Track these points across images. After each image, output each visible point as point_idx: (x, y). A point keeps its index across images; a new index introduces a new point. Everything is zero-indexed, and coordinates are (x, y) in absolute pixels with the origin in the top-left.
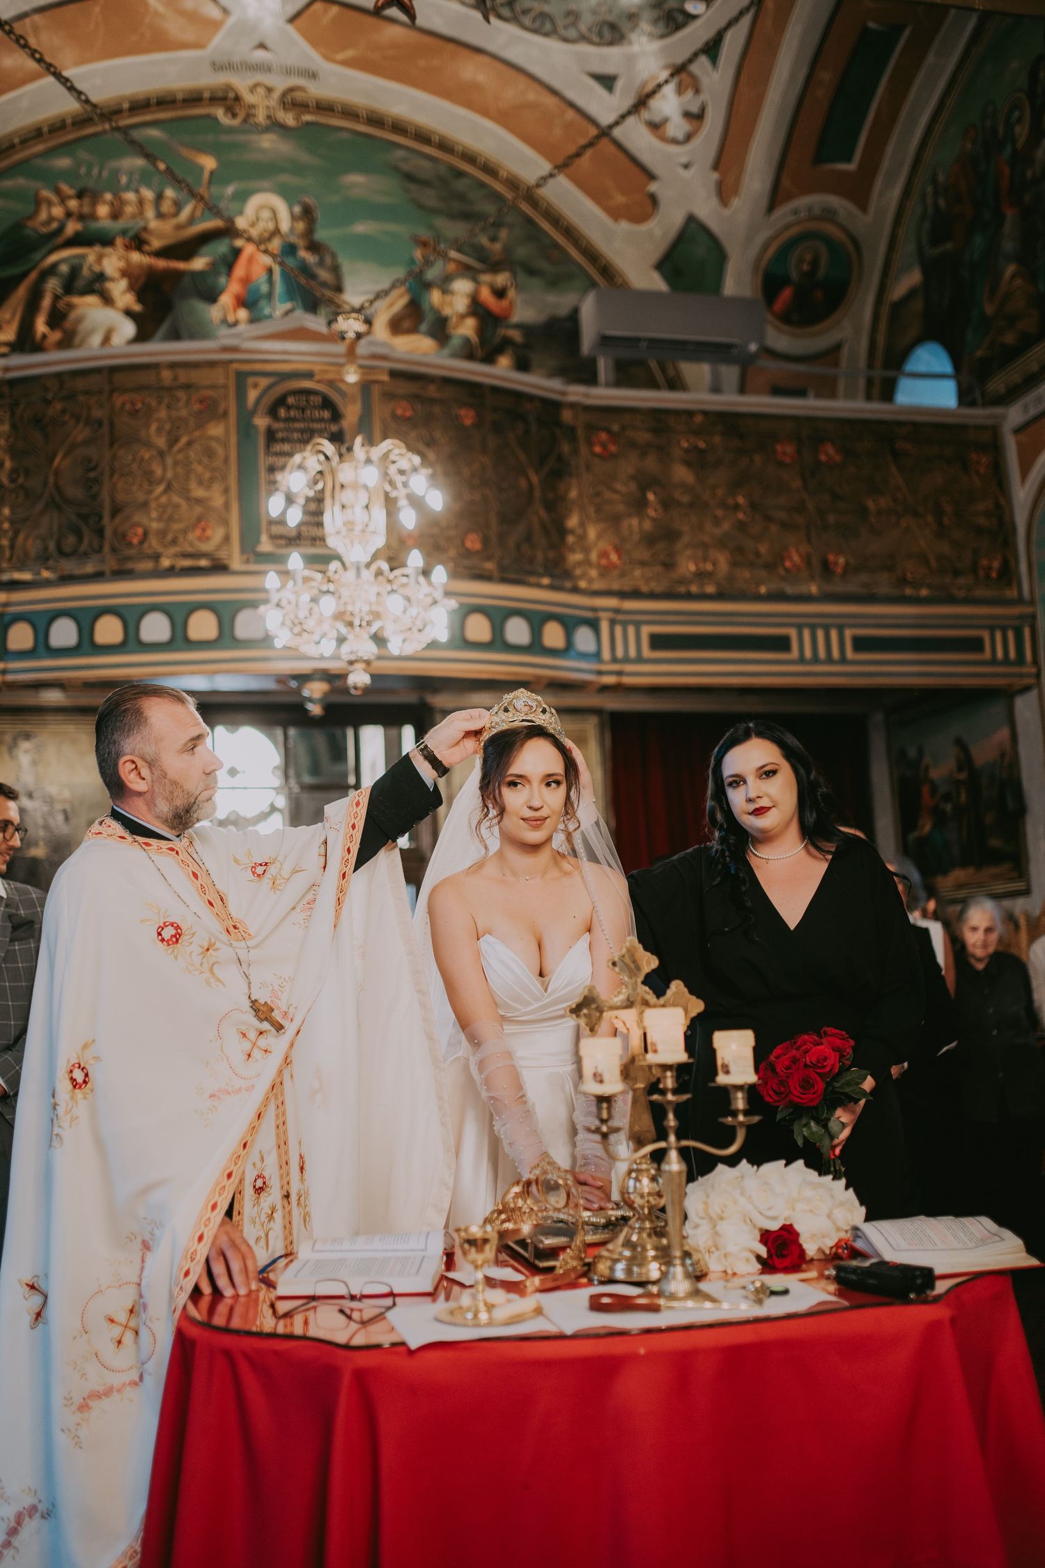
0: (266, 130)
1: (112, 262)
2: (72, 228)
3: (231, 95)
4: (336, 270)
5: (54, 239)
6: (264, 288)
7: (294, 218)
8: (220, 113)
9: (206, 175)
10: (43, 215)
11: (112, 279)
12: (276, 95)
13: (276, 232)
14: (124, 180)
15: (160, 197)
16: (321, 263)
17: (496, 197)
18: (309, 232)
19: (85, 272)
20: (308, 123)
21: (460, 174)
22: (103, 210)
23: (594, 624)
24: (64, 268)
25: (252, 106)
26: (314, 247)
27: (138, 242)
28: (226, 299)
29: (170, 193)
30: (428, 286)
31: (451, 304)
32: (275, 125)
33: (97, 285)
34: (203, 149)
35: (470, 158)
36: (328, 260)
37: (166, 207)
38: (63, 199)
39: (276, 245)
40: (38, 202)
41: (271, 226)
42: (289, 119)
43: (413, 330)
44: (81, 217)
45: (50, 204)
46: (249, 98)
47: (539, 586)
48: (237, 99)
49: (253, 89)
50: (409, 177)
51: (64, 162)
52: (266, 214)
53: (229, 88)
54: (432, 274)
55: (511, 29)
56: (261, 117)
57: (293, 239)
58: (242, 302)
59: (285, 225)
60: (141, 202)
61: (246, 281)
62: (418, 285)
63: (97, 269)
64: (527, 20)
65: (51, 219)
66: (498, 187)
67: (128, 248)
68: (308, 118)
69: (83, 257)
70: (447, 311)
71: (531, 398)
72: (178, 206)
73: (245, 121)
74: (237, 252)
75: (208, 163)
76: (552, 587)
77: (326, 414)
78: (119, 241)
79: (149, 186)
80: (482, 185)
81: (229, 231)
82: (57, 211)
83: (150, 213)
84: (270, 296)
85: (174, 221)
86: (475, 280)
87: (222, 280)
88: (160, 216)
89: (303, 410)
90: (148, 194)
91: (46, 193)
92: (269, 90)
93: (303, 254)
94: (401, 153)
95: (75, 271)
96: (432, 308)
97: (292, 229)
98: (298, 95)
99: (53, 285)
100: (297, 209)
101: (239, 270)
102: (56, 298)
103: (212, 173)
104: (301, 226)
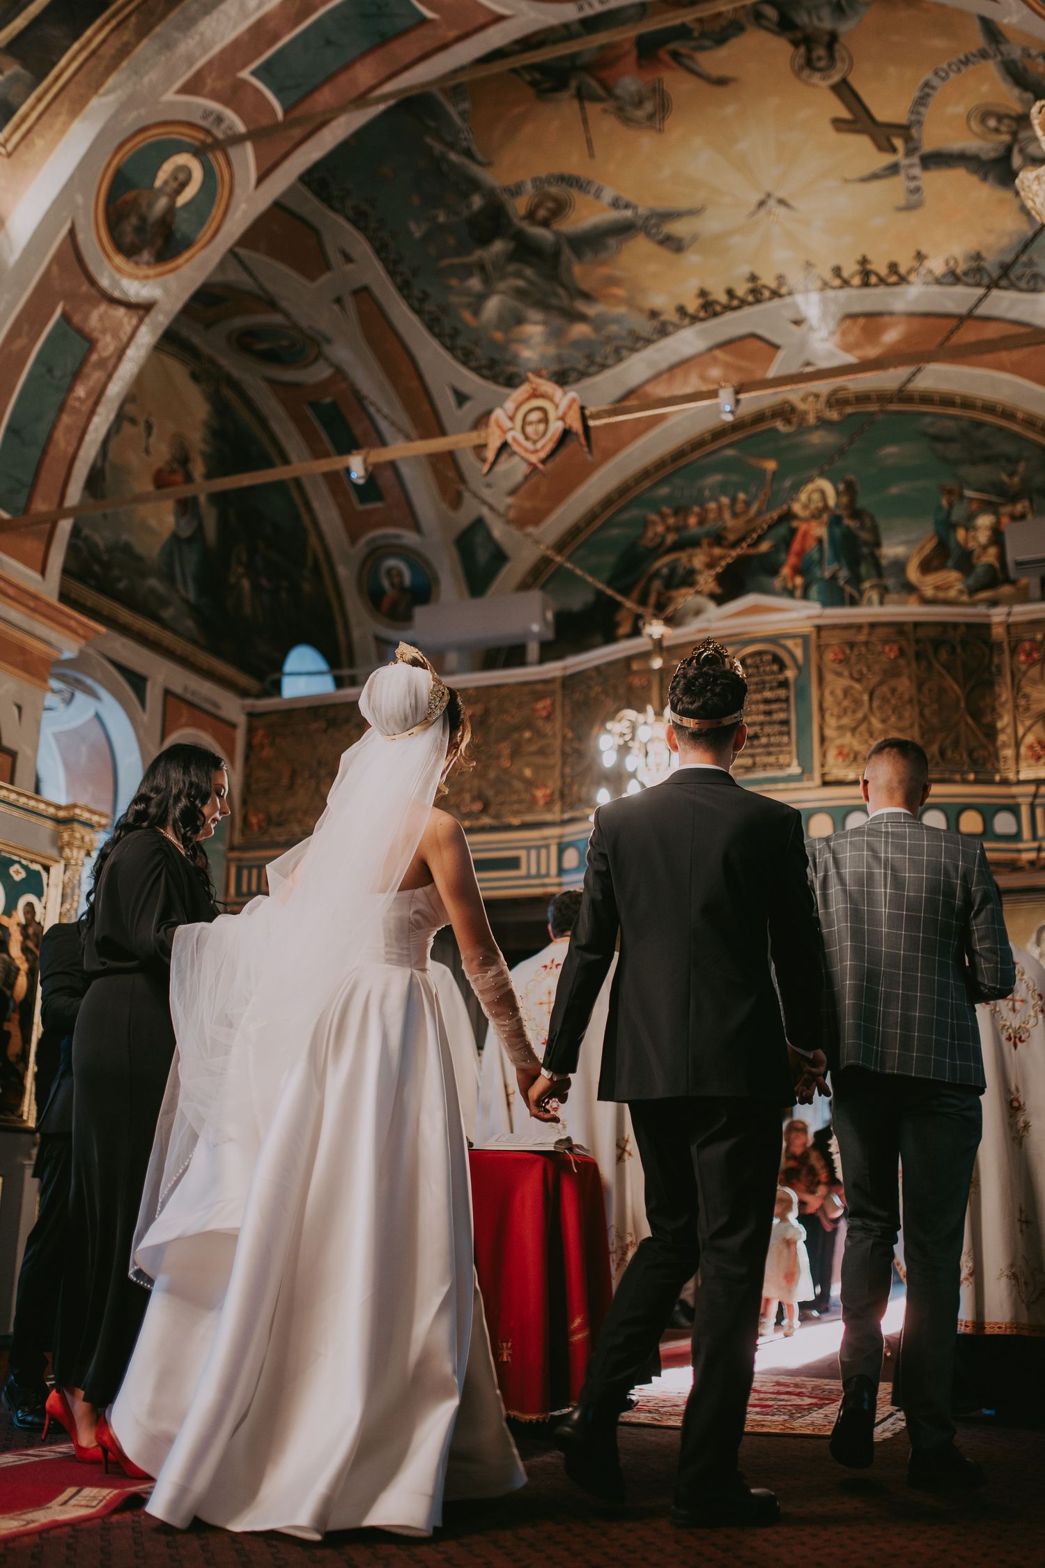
0: (816, 428)
1: (699, 560)
2: (671, 538)
3: (787, 408)
4: (875, 530)
5: (659, 550)
6: (816, 556)
7: (838, 493)
8: (780, 425)
9: (769, 477)
10: (650, 534)
11: (700, 572)
12: (823, 399)
13: (826, 507)
14: (707, 493)
15: (734, 500)
16: (862, 527)
17: (1017, 437)
18: (852, 502)
19: (681, 571)
20: (850, 415)
21: (979, 425)
22: (692, 521)
23: (1014, 810)
24: (665, 571)
25: (805, 413)
26: (856, 514)
27: (718, 539)
28: (786, 571)
29: (741, 496)
30: (953, 527)
31: (975, 538)
32: (823, 423)
33: (688, 579)
34: (766, 456)
35: (989, 408)
36: (868, 522)
37: (739, 507)
38: (663, 517)
39: (825, 517)
40: (646, 524)
41: (820, 505)
42: (834, 415)
43: (942, 567)
44: (677, 529)
45: (654, 523)
46: (802, 406)
47: (965, 782)
48: (793, 409)
49: (804, 400)
50: (936, 438)
51: (664, 491)
52: (816, 496)
53: (786, 402)
54: (958, 513)
55: (1011, 295)
56: (811, 419)
57: (838, 512)
58: (797, 571)
59: (832, 502)
60: (720, 509)
61: (801, 554)
62: (946, 527)
63: (688, 566)
64: (1023, 284)
65: (656, 534)
66: (1015, 428)
67: (711, 545)
68: (849, 410)
69: (678, 560)
70: (971, 545)
71: (955, 625)
72: (748, 504)
73: (800, 425)
74: (793, 532)
75: (771, 465)
76: (977, 782)
77: (775, 668)
78: (705, 542)
79: (726, 494)
80: (1001, 429)
81: (789, 516)
82: (660, 529)
83: (727, 515)
84: (820, 561)
85: (742, 520)
86: (996, 514)
87: (783, 556)
88: (735, 515)
90: (725, 500)
91: (654, 517)
92: (817, 396)
93: (847, 522)
94: (928, 420)
95: (673, 569)
96: (958, 544)
97: (837, 505)
98: (841, 395)
99: (657, 585)
100: (841, 487)
101: (796, 546)
102: (660, 594)
103: (774, 473)
104: (845, 500)
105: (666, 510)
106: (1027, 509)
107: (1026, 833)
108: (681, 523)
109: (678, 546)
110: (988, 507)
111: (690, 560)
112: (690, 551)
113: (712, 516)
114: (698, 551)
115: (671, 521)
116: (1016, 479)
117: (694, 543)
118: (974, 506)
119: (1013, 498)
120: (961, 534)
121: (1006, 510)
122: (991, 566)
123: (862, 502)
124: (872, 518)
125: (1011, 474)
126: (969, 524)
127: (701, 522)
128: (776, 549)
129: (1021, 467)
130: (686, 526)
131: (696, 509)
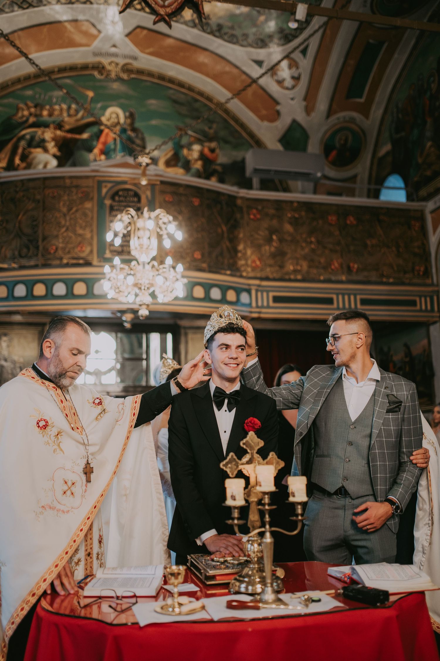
0: (115, 81)
1: (48, 135)
2: (32, 120)
3: (101, 66)
4: (143, 140)
5: (24, 124)
6: (113, 147)
7: (126, 118)
8: (96, 73)
9: (89, 99)
10: (20, 114)
11: (48, 142)
12: (120, 66)
13: (118, 123)
14: (54, 100)
15: (69, 108)
16: (137, 137)
18: (132, 124)
19: (37, 138)
20: (133, 79)
21: (196, 101)
22: (45, 113)
23: (249, 291)
24: (28, 137)
25: (109, 71)
26: (134, 130)
27: (59, 126)
28: (96, 151)
29: (74, 106)
30: (182, 147)
31: (192, 155)
32: (119, 79)
33: (42, 144)
34: (88, 89)
35: (201, 94)
36: (140, 135)
37: (72, 112)
38: (28, 108)
39: (118, 128)
40: (18, 109)
41: (116, 121)
42: (125, 76)
43: (175, 165)
44: (36, 116)
45: (23, 110)
46: (109, 68)
47: (225, 274)
48: (103, 68)
49: (110, 64)
50: (175, 102)
51: (29, 93)
52: (114, 116)
53: (100, 63)
54: (184, 141)
55: (219, 41)
56: (113, 75)
57: (126, 126)
58: (102, 152)
59: (122, 120)
60: (61, 110)
61: (105, 143)
62: (178, 147)
63: (42, 137)
64: (226, 37)
65: (23, 116)
66: (213, 106)
67: (55, 128)
68: (133, 76)
69: (36, 132)
70: (190, 158)
71: (223, 194)
72: (77, 112)
73: (106, 77)
74: (101, 131)
75: (91, 94)
76: (231, 275)
77: (136, 199)
78: (52, 126)
79: (65, 103)
80: (206, 105)
81: (97, 123)
82: (26, 113)
83: (65, 114)
84: (115, 150)
85: (74, 118)
86: (202, 145)
88: (69, 116)
89: (126, 197)
90: (64, 106)
91: (22, 105)
92: (117, 64)
93: (129, 133)
94: (171, 92)
95: (32, 138)
96: (183, 156)
97: (125, 122)
98: (129, 67)
99: (23, 143)
100: (127, 114)
101: (102, 139)
102: (24, 149)
103: (92, 98)
104: (129, 121)
105: (30, 104)
106: (216, 147)
107: (254, 304)
108: (38, 112)
109: (35, 125)
110: (199, 141)
111: (43, 133)
112: (42, 129)
113: (56, 113)
114: (47, 129)
115: (33, 110)
116: (212, 131)
117: (46, 125)
118: (192, 139)
119: (211, 140)
120: (185, 152)
121: (207, 144)
122: (198, 171)
123: (137, 125)
124: (142, 134)
125: (210, 128)
126: (189, 146)
127: (50, 115)
128: (91, 138)
129: (215, 126)
130: (41, 115)
131: (48, 107)
